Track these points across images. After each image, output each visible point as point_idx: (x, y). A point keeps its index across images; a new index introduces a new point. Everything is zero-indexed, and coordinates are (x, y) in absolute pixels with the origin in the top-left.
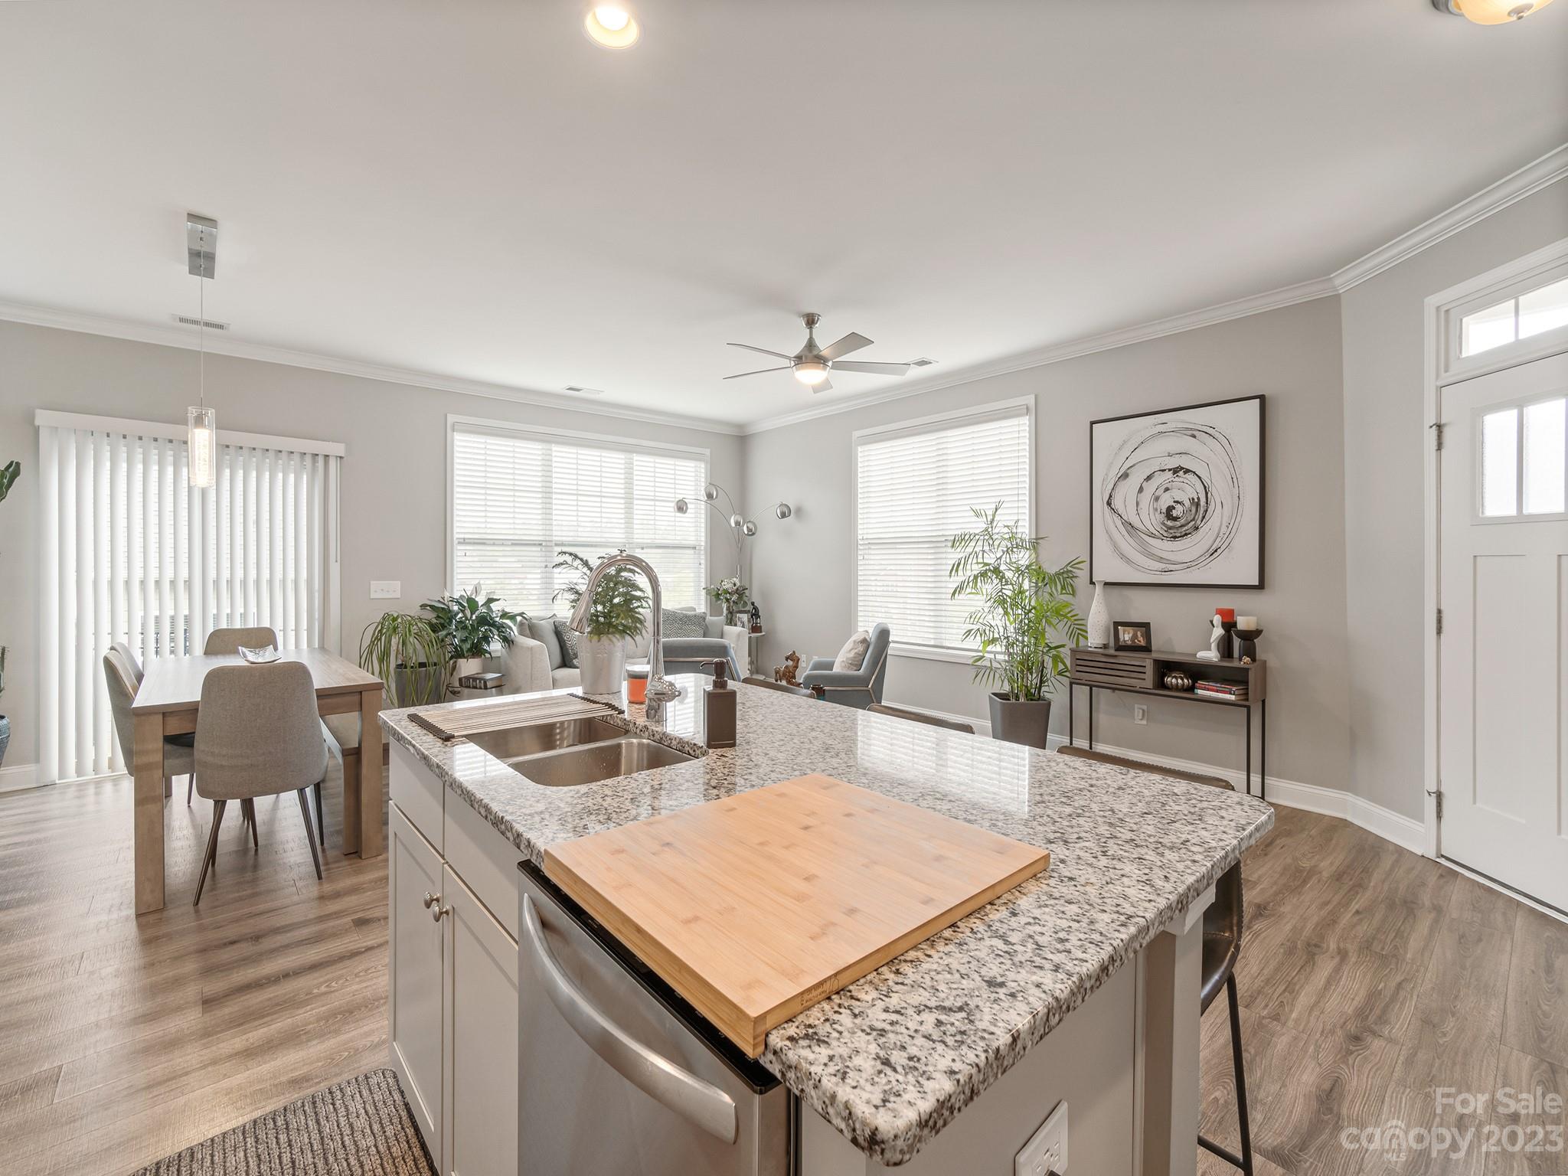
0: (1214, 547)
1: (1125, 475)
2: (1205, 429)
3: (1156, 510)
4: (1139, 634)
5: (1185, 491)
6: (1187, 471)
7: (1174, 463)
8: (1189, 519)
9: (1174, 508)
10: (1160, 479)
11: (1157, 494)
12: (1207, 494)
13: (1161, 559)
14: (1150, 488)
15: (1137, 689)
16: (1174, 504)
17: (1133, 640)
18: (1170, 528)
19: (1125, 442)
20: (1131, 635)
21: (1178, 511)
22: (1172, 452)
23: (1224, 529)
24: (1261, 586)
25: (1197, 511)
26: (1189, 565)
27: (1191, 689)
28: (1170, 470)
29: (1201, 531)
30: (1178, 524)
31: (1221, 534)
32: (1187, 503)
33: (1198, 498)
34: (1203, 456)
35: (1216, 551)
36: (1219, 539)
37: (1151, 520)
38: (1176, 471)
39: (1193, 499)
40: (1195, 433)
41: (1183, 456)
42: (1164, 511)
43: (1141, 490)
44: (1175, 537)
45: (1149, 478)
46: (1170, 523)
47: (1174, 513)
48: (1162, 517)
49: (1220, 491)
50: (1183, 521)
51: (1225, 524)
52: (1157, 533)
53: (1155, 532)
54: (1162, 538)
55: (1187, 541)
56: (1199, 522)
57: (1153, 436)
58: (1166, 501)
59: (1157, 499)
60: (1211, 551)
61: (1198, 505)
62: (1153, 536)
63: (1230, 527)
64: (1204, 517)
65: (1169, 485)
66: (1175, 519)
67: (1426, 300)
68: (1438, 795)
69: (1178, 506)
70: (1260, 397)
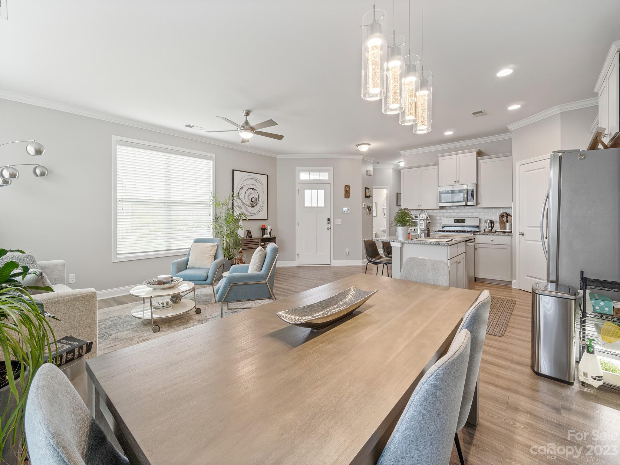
0: (260, 210)
1: (242, 188)
2: (258, 180)
3: (249, 199)
4: (250, 233)
5: (255, 195)
6: (255, 190)
7: (252, 187)
8: (255, 202)
10: (250, 191)
12: (259, 196)
13: (250, 213)
14: (248, 192)
18: (252, 204)
19: (242, 178)
22: (252, 184)
24: (267, 219)
26: (255, 214)
29: (258, 205)
30: (253, 203)
31: (261, 207)
32: (255, 198)
33: (257, 197)
34: (258, 187)
37: (248, 202)
38: (253, 189)
40: (257, 180)
41: (254, 186)
43: (245, 193)
44: (252, 207)
45: (247, 190)
46: (252, 203)
47: (253, 200)
48: (250, 201)
49: (261, 197)
51: (262, 204)
54: (250, 207)
55: (255, 207)
57: (248, 178)
58: (251, 197)
59: (249, 196)
61: (257, 199)
62: (248, 206)
64: (258, 202)
65: (251, 193)
66: (253, 202)
67: (296, 167)
68: (298, 255)
69: (253, 199)
70: (267, 175)
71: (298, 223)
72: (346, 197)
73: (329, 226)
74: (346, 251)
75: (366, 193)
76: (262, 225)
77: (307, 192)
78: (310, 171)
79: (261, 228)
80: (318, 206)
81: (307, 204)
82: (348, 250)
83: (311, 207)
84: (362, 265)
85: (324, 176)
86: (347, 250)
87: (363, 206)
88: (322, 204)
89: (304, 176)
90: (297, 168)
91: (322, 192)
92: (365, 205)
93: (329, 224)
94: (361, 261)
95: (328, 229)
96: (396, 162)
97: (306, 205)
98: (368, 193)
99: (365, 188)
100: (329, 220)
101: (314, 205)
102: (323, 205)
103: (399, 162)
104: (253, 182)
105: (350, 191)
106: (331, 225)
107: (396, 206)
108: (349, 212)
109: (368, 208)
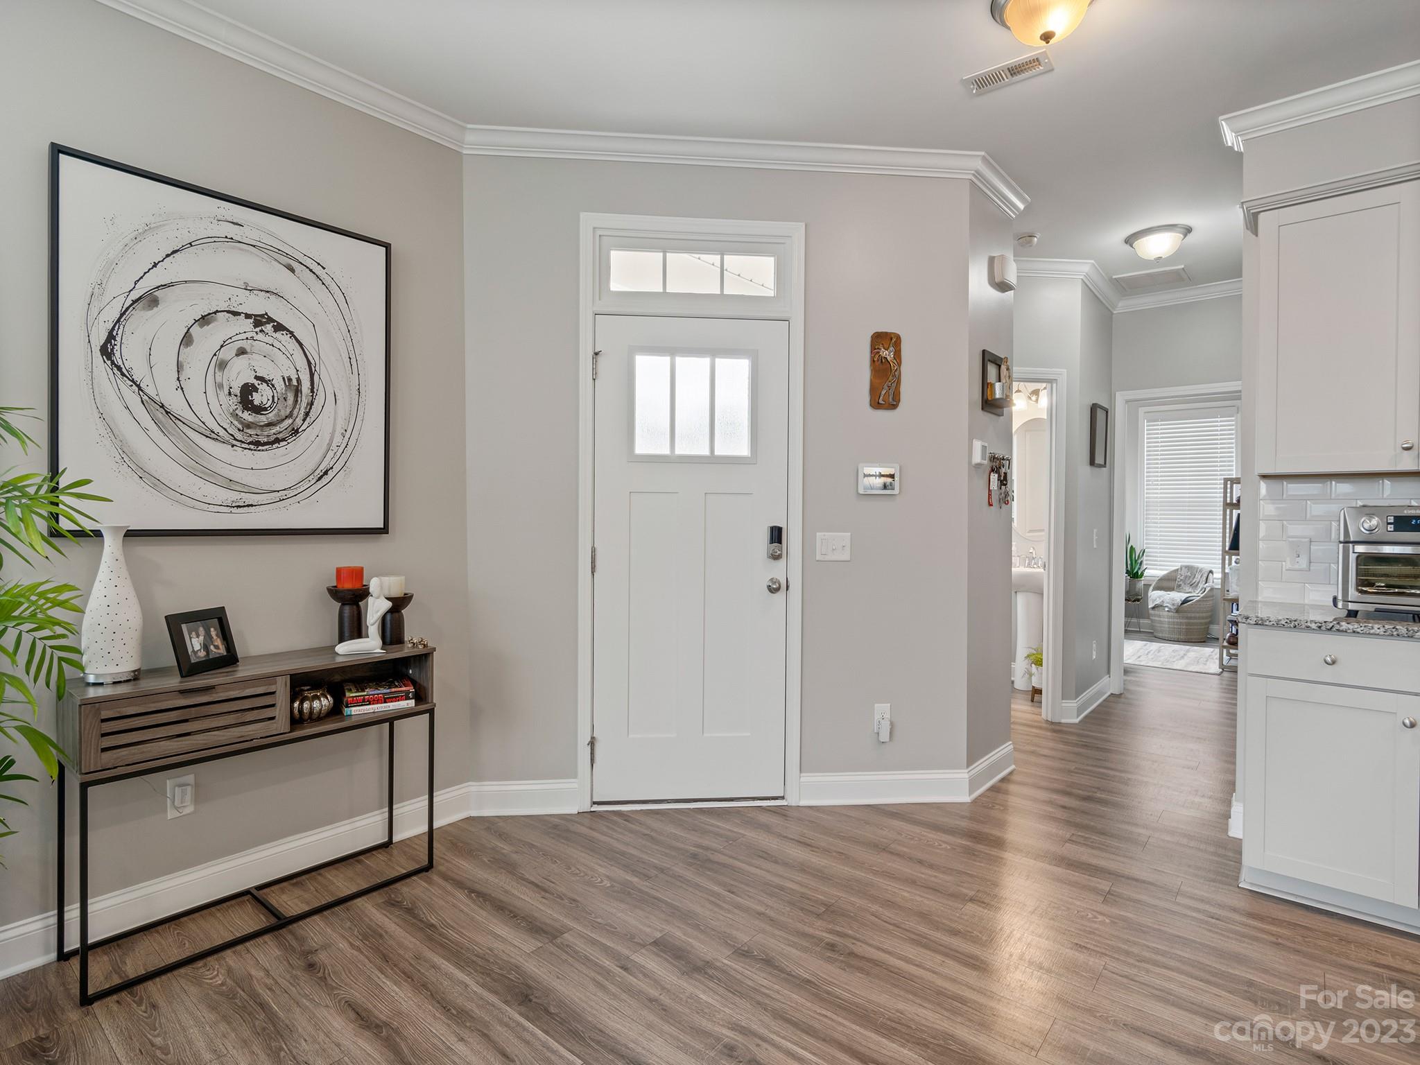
0: (323, 467)
1: (150, 300)
2: (308, 262)
3: (220, 386)
4: (213, 632)
5: (275, 363)
6: (279, 327)
7: (257, 305)
8: (283, 413)
9: (256, 390)
10: (225, 328)
11: (223, 355)
12: (312, 375)
13: (230, 484)
14: (208, 340)
16: (256, 382)
17: (206, 647)
18: (248, 425)
19: (149, 229)
20: (201, 638)
21: (262, 396)
22: (252, 285)
23: (338, 439)
24: (384, 530)
25: (296, 401)
26: (282, 496)
27: (336, 711)
28: (248, 316)
29: (303, 437)
30: (263, 419)
31: (334, 447)
32: (280, 385)
33: (298, 380)
34: (305, 309)
35: (326, 473)
36: (331, 454)
37: (212, 406)
38: (260, 321)
39: (290, 380)
40: (295, 265)
41: (273, 297)
42: (236, 390)
43: (187, 340)
44: (257, 444)
45: (204, 320)
46: (247, 416)
47: (257, 399)
48: (233, 403)
49: (332, 376)
50: (272, 416)
51: (339, 430)
52: (222, 433)
53: (217, 429)
54: (233, 442)
55: (279, 452)
56: (299, 421)
57: (214, 240)
58: (240, 373)
59: (222, 365)
60: (318, 473)
61: (297, 391)
62: (212, 436)
63: (347, 436)
64: (307, 414)
65: (245, 345)
66: (258, 410)
67: (583, 215)
68: (592, 743)
69: (263, 387)
70: (387, 246)
71: (594, 550)
72: (876, 404)
73: (777, 571)
74: (877, 717)
75: (985, 385)
76: (339, 571)
77: (650, 371)
78: (665, 244)
79: (334, 593)
80: (717, 453)
81: (650, 439)
82: (887, 716)
83: (673, 459)
84: (967, 799)
86: (882, 710)
87: (977, 458)
88: (735, 441)
89: (632, 273)
90: (588, 220)
91: (735, 373)
92: (984, 448)
93: (776, 557)
94: (963, 775)
95: (773, 590)
97: (641, 448)
98: (998, 385)
99: (983, 353)
100: (776, 535)
101: (692, 442)
102: (743, 450)
103: (1130, 241)
104: (272, 274)
105: (899, 364)
106: (792, 568)
107: (1088, 468)
108: (896, 491)
109: (993, 470)
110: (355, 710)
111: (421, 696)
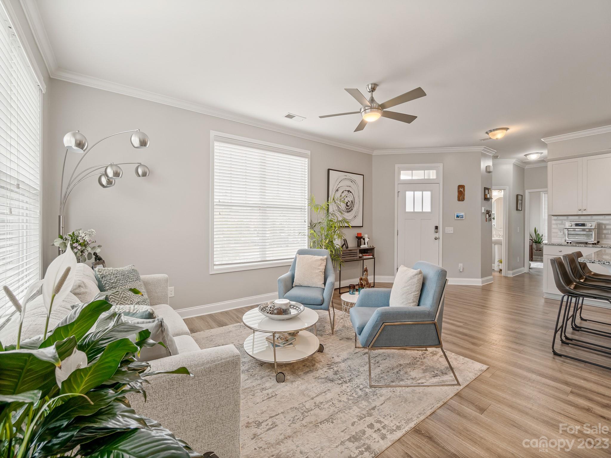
0: (355, 215)
1: (337, 190)
2: (354, 181)
3: (344, 203)
5: (350, 198)
6: (351, 192)
7: (348, 189)
10: (345, 193)
11: (344, 198)
14: (343, 195)
15: (356, 260)
18: (347, 209)
19: (337, 179)
22: (348, 185)
23: (357, 210)
24: (362, 227)
25: (352, 204)
26: (351, 220)
27: (362, 257)
28: (347, 191)
29: (353, 210)
30: (349, 208)
32: (351, 202)
33: (353, 201)
34: (353, 188)
36: (356, 213)
37: (343, 206)
38: (349, 191)
40: (352, 181)
41: (350, 187)
42: (346, 203)
43: (341, 196)
44: (348, 212)
45: (343, 192)
46: (347, 207)
47: (348, 204)
48: (346, 205)
49: (356, 199)
52: (344, 210)
54: (345, 212)
55: (350, 213)
56: (352, 208)
57: (343, 179)
58: (346, 200)
64: (353, 206)
65: (347, 196)
66: (348, 206)
67: (396, 165)
68: (397, 269)
69: (349, 202)
70: (363, 175)
71: (398, 230)
72: (459, 200)
73: (437, 235)
74: (459, 266)
75: (485, 195)
76: (358, 234)
77: (409, 195)
78: (412, 169)
79: (357, 237)
80: (423, 211)
81: (409, 208)
82: (462, 266)
83: (414, 212)
84: (481, 285)
85: (432, 174)
86: (461, 265)
87: (483, 211)
88: (427, 208)
89: (405, 176)
90: (397, 166)
91: (427, 195)
92: (485, 209)
93: (437, 232)
94: (480, 280)
95: (435, 239)
96: (521, 155)
97: (407, 210)
98: (488, 195)
99: (485, 188)
100: (437, 228)
101: (418, 209)
102: (429, 210)
103: (526, 155)
104: (349, 183)
105: (464, 192)
106: (440, 234)
107: (516, 211)
108: (464, 218)
109: (487, 213)
110: (364, 257)
111: (373, 255)
